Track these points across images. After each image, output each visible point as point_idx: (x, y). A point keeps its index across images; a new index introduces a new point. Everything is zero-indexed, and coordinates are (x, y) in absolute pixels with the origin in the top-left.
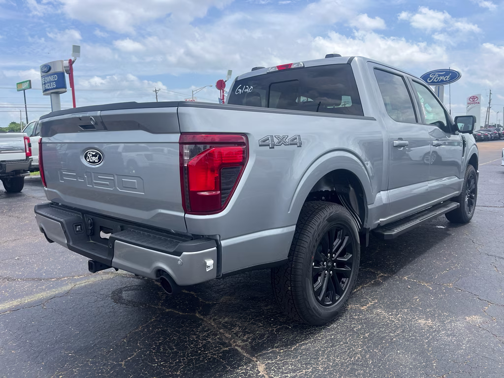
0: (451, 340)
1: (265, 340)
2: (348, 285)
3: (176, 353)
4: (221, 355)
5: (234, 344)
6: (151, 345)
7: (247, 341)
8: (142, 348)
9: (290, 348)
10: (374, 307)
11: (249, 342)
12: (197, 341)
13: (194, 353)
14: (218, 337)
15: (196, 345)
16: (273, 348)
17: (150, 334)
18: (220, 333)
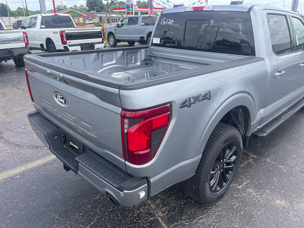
0: (297, 221)
1: (176, 213)
2: (232, 175)
3: (121, 220)
4: (148, 224)
5: (157, 215)
6: (105, 212)
7: (165, 212)
8: (99, 215)
9: (192, 221)
10: (247, 187)
11: (166, 214)
12: (133, 211)
13: (132, 222)
14: (147, 207)
15: (133, 214)
16: (181, 221)
17: (104, 202)
18: (148, 204)
